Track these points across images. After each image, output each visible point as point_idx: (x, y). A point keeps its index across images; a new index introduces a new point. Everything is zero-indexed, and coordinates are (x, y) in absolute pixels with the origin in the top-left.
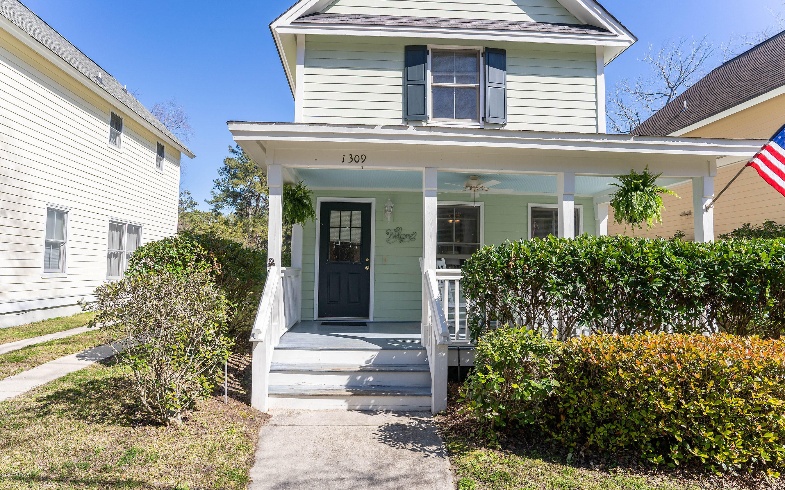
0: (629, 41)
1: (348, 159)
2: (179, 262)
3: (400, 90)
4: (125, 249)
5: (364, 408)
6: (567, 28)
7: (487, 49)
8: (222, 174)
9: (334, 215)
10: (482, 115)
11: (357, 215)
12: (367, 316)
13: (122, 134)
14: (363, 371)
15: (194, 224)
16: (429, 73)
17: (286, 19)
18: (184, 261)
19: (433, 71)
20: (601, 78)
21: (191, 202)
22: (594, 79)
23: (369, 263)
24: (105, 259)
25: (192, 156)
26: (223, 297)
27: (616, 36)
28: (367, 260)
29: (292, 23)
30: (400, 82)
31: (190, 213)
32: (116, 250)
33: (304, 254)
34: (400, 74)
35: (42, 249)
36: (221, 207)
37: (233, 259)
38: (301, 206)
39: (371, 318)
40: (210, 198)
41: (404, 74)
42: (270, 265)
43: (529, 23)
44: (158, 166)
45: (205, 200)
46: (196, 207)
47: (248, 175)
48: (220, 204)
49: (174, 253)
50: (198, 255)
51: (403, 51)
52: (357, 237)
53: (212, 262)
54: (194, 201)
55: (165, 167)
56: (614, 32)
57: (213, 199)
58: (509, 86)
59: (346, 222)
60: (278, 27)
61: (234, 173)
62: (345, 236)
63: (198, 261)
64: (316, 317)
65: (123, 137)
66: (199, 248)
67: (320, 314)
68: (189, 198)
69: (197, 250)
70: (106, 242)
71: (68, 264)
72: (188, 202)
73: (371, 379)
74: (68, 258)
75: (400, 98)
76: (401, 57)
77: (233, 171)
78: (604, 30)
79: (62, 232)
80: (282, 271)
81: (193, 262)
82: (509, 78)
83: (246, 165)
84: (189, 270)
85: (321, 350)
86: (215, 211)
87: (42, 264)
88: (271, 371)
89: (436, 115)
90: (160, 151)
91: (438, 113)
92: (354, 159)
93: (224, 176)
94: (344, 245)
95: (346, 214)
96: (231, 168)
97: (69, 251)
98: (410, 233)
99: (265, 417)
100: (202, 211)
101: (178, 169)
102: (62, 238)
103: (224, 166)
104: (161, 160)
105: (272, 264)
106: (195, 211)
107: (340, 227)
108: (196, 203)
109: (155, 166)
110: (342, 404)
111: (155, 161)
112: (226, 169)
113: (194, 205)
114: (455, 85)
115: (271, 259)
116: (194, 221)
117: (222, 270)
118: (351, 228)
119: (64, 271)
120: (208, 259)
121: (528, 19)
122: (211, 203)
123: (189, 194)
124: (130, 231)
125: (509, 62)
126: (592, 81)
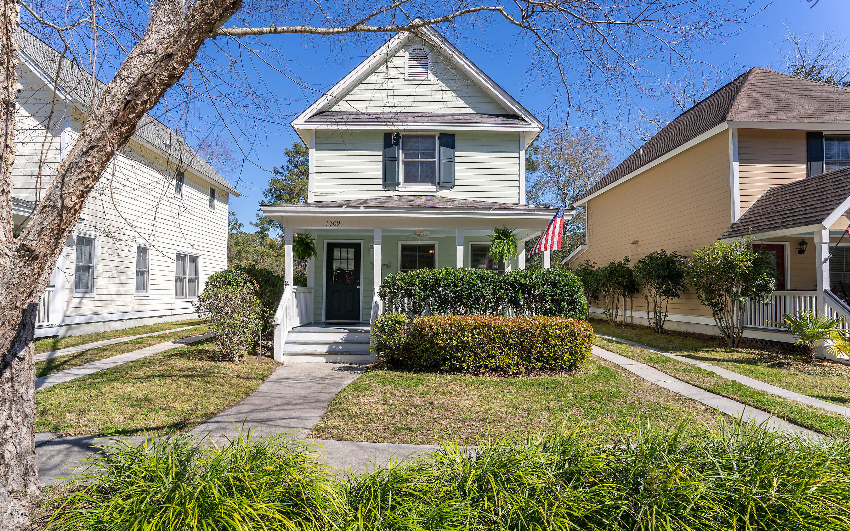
0: (539, 128)
1: (329, 223)
2: (235, 284)
3: (380, 164)
4: (187, 275)
5: (335, 361)
6: (500, 119)
7: (441, 134)
8: (266, 196)
9: (336, 251)
10: (437, 181)
11: (352, 251)
12: (359, 320)
13: (184, 185)
14: (336, 343)
15: (240, 246)
16: (401, 152)
17: (301, 119)
18: (237, 283)
19: (404, 150)
20: (523, 153)
21: (236, 223)
22: (518, 153)
23: (359, 284)
24: (174, 283)
25: (238, 195)
26: (258, 301)
27: (531, 124)
28: (358, 281)
29: (305, 122)
30: (380, 159)
31: (236, 235)
32: (181, 276)
33: (315, 278)
34: (380, 153)
35: (134, 276)
36: (268, 229)
37: (266, 282)
38: (308, 248)
39: (361, 321)
40: (256, 220)
41: (384, 153)
42: (286, 285)
43: (471, 115)
44: (211, 206)
45: (251, 223)
46: (241, 229)
47: (294, 197)
48: (266, 226)
49: (231, 278)
50: (245, 279)
51: (383, 137)
52: (351, 266)
53: (253, 284)
54: (239, 222)
55: (216, 207)
56: (530, 122)
57: (258, 221)
58: (457, 159)
59: (344, 255)
60: (296, 124)
61: (280, 195)
62: (344, 266)
63: (245, 283)
64: (324, 320)
65: (185, 188)
66: (245, 276)
67: (327, 318)
68: (234, 219)
69: (244, 277)
70: (174, 269)
71: (150, 287)
72: (233, 223)
73: (341, 347)
74: (150, 282)
75: (380, 170)
76: (381, 142)
77: (278, 193)
78: (523, 120)
79: (146, 264)
80: (293, 289)
81: (242, 284)
82: (457, 154)
83: (292, 186)
84: (240, 288)
85: (315, 332)
86: (261, 232)
87: (134, 287)
88: (286, 343)
89: (406, 181)
90: (212, 194)
91: (407, 180)
92: (332, 224)
93: (270, 197)
94: (343, 272)
95: (344, 251)
96: (276, 190)
97: (150, 277)
98: (387, 263)
99: (281, 364)
100: (247, 232)
101: (227, 207)
102: (145, 268)
103: (269, 188)
104: (213, 201)
105: (287, 284)
106: (241, 233)
107: (340, 260)
108: (241, 225)
109: (208, 207)
110: (322, 359)
111: (208, 203)
112: (271, 191)
113: (239, 227)
114: (419, 160)
115: (287, 281)
116: (240, 243)
117: (259, 288)
118: (347, 260)
119: (147, 292)
120: (251, 282)
121: (472, 112)
122: (256, 225)
123: (234, 216)
124: (190, 261)
125: (457, 143)
126: (516, 155)
